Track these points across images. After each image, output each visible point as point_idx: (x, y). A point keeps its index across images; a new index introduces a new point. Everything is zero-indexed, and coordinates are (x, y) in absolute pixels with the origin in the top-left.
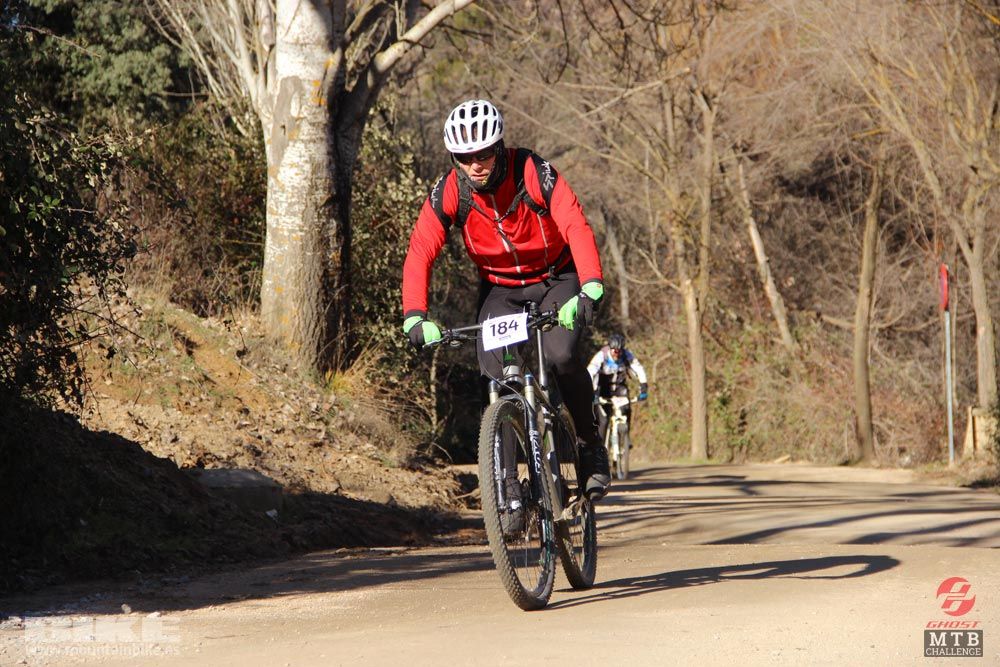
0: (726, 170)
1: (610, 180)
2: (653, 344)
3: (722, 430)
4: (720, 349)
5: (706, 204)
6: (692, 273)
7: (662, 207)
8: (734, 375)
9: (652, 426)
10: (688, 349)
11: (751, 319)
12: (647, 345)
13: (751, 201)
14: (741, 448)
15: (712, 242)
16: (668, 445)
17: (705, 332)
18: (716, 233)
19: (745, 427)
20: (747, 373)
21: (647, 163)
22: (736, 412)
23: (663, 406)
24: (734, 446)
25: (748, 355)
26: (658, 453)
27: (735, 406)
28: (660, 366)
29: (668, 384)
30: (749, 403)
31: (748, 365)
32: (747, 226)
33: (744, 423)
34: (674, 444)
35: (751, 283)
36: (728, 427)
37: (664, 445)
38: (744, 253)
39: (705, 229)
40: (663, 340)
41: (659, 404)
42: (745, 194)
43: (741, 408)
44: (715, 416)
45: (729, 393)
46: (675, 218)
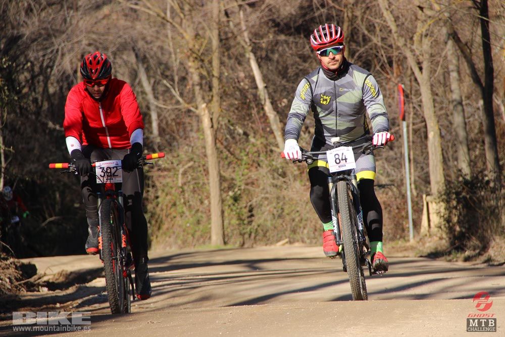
0: (230, 15)
1: (139, 26)
2: (178, 156)
3: (235, 221)
4: (231, 158)
5: (215, 43)
6: (207, 99)
7: (180, 46)
8: (242, 178)
9: (179, 221)
10: (206, 159)
11: (255, 133)
12: (174, 157)
13: (250, 40)
14: (250, 235)
15: (221, 74)
16: (193, 236)
17: (219, 145)
18: (224, 66)
19: (253, 218)
20: (253, 176)
21: (168, 12)
22: (246, 207)
23: (188, 204)
24: (245, 234)
25: (253, 161)
26: (184, 242)
27: (245, 202)
28: (185, 173)
29: (191, 187)
30: (255, 200)
31: (253, 169)
32: (248, 60)
33: (252, 216)
34: (198, 234)
35: (253, 105)
36: (240, 219)
37: (190, 236)
38: (246, 81)
39: (216, 63)
40: (186, 152)
41: (185, 203)
42: (246, 34)
43: (249, 204)
44: (229, 211)
45: (239, 192)
46: (191, 55)
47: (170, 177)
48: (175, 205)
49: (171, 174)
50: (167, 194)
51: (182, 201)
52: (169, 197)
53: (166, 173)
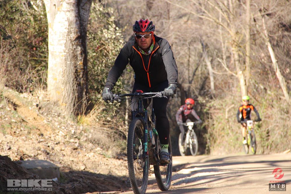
0: (256, 21)
1: (204, 28)
2: (226, 101)
3: (258, 139)
5: (248, 37)
6: (242, 68)
7: (228, 39)
8: (263, 114)
9: (226, 138)
11: (270, 88)
12: (223, 102)
13: (268, 35)
14: (267, 147)
15: (251, 54)
16: (234, 147)
18: (253, 49)
19: (269, 137)
20: (269, 113)
21: (220, 19)
22: (265, 131)
23: (231, 129)
24: (264, 146)
25: (269, 104)
26: (229, 150)
27: (264, 128)
28: (229, 111)
29: (233, 119)
30: (270, 127)
31: (269, 109)
32: (267, 46)
33: (269, 136)
34: (237, 146)
35: (269, 72)
36: (261, 137)
37: (232, 147)
38: (266, 59)
39: (248, 48)
40: (230, 99)
41: (229, 128)
42: (266, 32)
43: (267, 129)
46: (234, 43)
47: (221, 113)
48: (223, 129)
49: (221, 111)
50: (219, 123)
51: (228, 127)
52: (220, 125)
53: (218, 111)
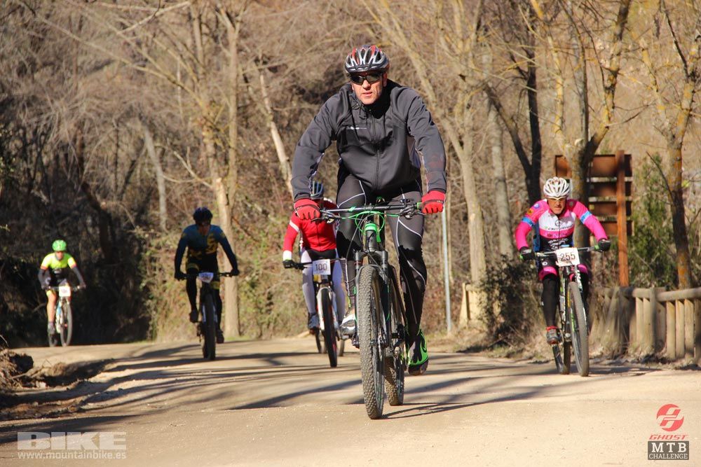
0: (249, 80)
1: (146, 91)
3: (251, 310)
4: (248, 239)
5: (232, 110)
6: (222, 172)
7: (194, 114)
8: (261, 261)
11: (275, 211)
13: (272, 108)
14: (269, 325)
15: (239, 144)
17: (235, 224)
18: (242, 136)
19: (272, 306)
20: (273, 260)
21: (179, 75)
22: (264, 294)
24: (262, 323)
25: (273, 243)
27: (263, 288)
30: (274, 286)
31: (273, 252)
32: (269, 130)
33: (271, 304)
35: (274, 180)
36: (257, 307)
38: (267, 154)
39: (233, 133)
42: (267, 101)
43: (268, 291)
44: (246, 298)
45: (257, 277)
46: (205, 123)
